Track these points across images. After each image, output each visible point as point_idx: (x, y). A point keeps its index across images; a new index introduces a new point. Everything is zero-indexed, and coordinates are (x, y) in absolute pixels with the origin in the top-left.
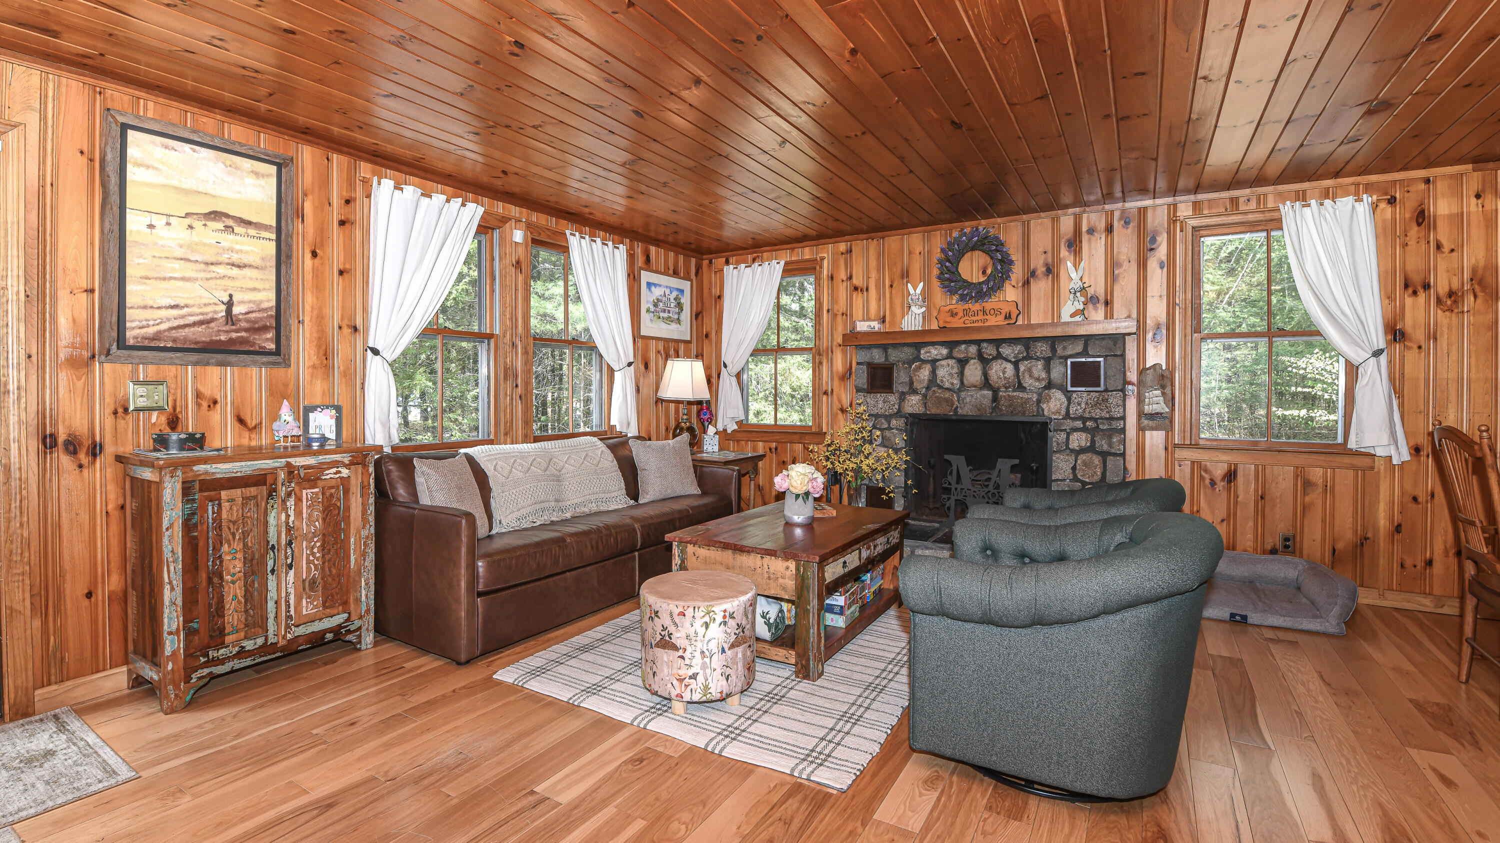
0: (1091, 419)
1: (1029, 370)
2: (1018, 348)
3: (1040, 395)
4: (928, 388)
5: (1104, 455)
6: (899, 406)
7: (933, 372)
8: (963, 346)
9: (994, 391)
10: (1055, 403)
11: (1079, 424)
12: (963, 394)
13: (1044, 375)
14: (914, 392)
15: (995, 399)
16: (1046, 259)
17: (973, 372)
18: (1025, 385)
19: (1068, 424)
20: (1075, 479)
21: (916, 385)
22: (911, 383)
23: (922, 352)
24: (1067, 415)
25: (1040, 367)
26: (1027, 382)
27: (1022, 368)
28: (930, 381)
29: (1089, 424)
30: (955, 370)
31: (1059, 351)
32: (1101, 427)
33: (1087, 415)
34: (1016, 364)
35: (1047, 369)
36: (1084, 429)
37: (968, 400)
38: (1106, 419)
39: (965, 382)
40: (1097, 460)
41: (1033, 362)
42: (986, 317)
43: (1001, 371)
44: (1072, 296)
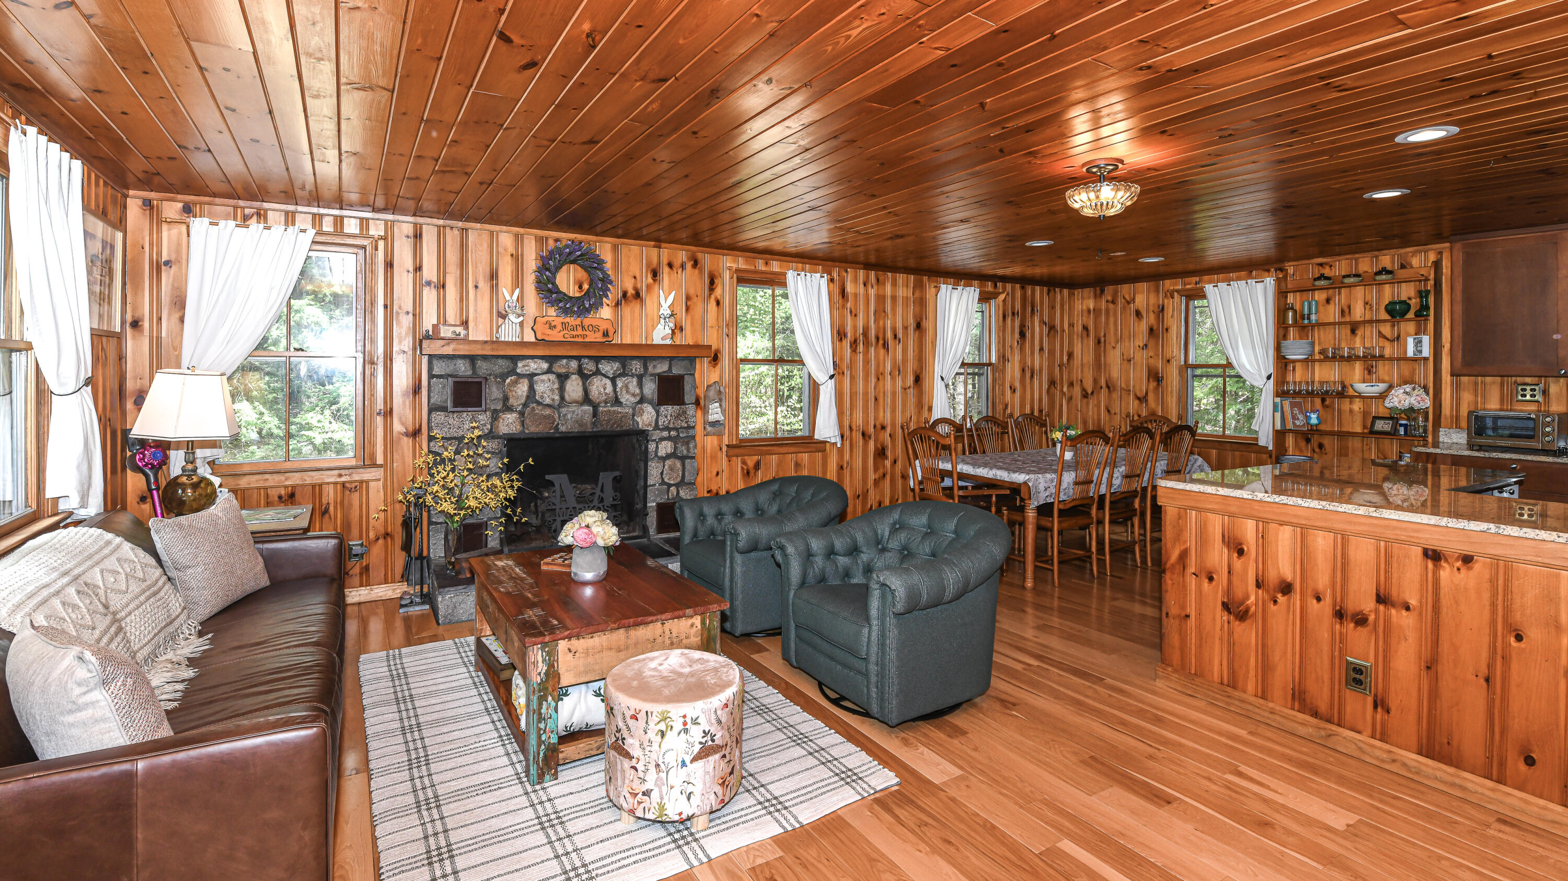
0: (674, 429)
1: (627, 386)
2: (616, 365)
3: (634, 409)
4: (525, 405)
5: (683, 459)
6: (492, 426)
7: (531, 388)
8: (565, 361)
9: (594, 407)
10: (646, 417)
11: (665, 434)
12: (564, 410)
13: (638, 391)
14: (508, 409)
15: (595, 414)
16: (635, 284)
17: (574, 388)
18: (622, 400)
19: (656, 435)
20: (663, 483)
21: (512, 401)
22: (506, 399)
23: (520, 364)
24: (657, 427)
25: (635, 383)
26: (625, 398)
27: (620, 384)
28: (528, 397)
29: (673, 433)
30: (556, 386)
31: (650, 369)
32: (681, 435)
33: (671, 426)
34: (613, 381)
35: (640, 385)
36: (669, 438)
37: (569, 416)
38: (685, 428)
39: (567, 397)
40: (678, 464)
41: (630, 379)
42: (585, 333)
43: (600, 387)
44: (662, 321)
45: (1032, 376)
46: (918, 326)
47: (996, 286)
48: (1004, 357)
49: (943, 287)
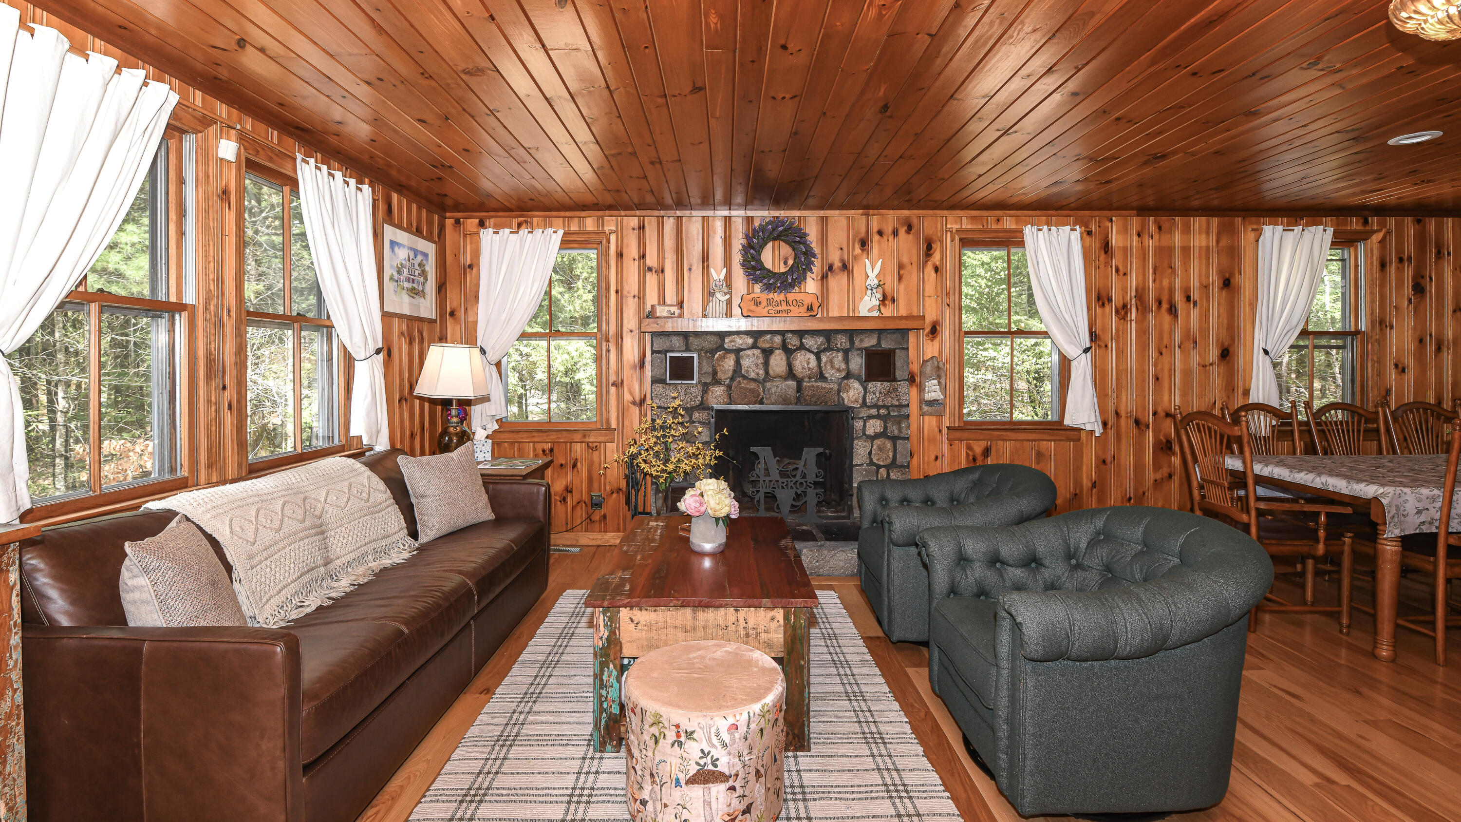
0: (884, 407)
1: (831, 362)
2: (820, 340)
3: (840, 385)
4: (732, 379)
5: (894, 439)
6: (702, 398)
7: (738, 363)
8: (769, 336)
9: (798, 382)
10: (853, 393)
11: (874, 412)
12: (768, 385)
13: (843, 366)
14: (717, 382)
15: (799, 389)
16: (842, 255)
17: (778, 362)
18: (827, 375)
19: (865, 412)
20: (871, 463)
21: (720, 375)
22: (715, 373)
23: (727, 340)
24: (864, 404)
25: (840, 358)
26: (829, 373)
27: (824, 359)
28: (734, 371)
29: (883, 411)
30: (761, 360)
31: (857, 343)
32: (892, 414)
33: (880, 403)
34: (818, 355)
35: (846, 360)
36: (878, 417)
37: (773, 390)
38: (896, 406)
39: (771, 372)
40: (889, 445)
41: (835, 353)
42: (789, 308)
43: (804, 362)
44: (869, 292)
45: (1439, 349)
46: (1227, 283)
47: (1366, 222)
48: (1382, 322)
49: (1268, 230)
